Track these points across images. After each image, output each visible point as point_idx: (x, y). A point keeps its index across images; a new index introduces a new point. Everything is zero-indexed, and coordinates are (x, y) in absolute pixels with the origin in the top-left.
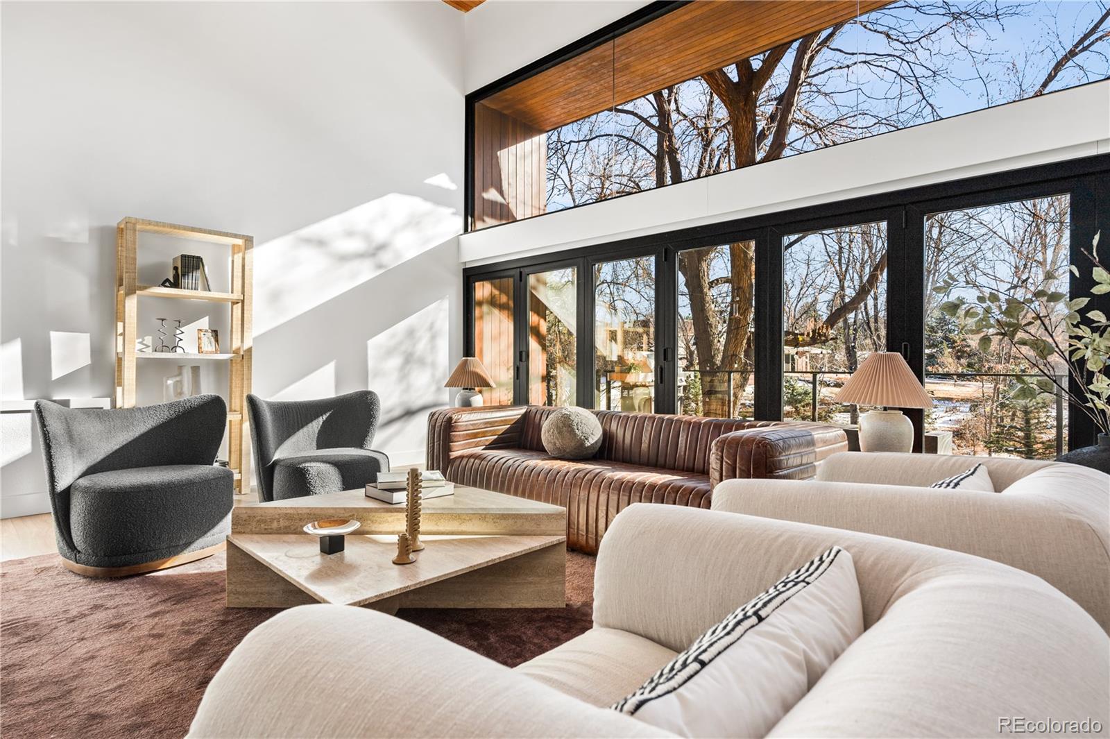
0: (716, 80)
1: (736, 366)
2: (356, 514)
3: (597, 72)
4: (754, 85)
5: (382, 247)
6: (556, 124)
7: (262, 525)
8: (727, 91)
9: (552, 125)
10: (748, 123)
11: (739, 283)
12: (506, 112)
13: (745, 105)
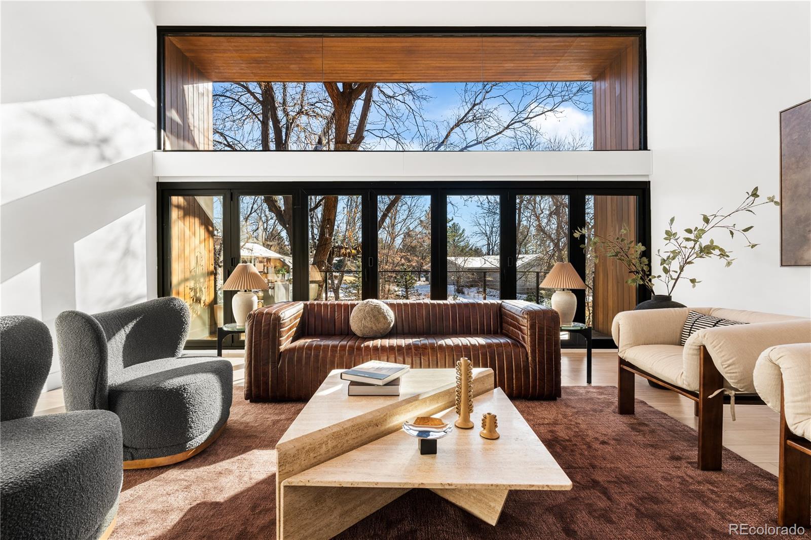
0: (332, 87)
1: (323, 268)
2: (389, 413)
3: (289, 54)
4: (353, 96)
5: (105, 141)
6: (225, 78)
7: (311, 455)
8: (337, 95)
9: (222, 78)
10: (347, 119)
11: (329, 217)
12: (187, 54)
13: (347, 107)
